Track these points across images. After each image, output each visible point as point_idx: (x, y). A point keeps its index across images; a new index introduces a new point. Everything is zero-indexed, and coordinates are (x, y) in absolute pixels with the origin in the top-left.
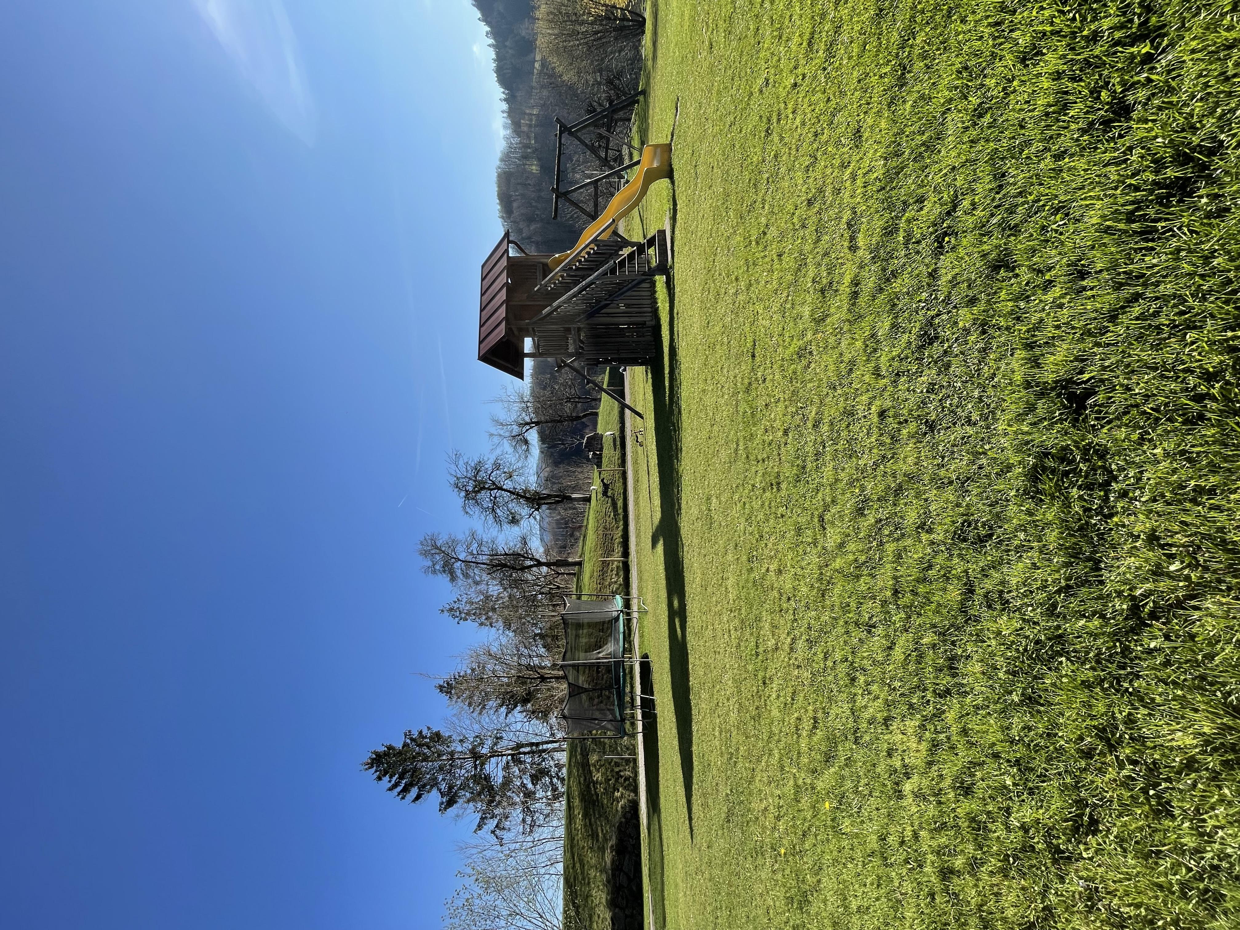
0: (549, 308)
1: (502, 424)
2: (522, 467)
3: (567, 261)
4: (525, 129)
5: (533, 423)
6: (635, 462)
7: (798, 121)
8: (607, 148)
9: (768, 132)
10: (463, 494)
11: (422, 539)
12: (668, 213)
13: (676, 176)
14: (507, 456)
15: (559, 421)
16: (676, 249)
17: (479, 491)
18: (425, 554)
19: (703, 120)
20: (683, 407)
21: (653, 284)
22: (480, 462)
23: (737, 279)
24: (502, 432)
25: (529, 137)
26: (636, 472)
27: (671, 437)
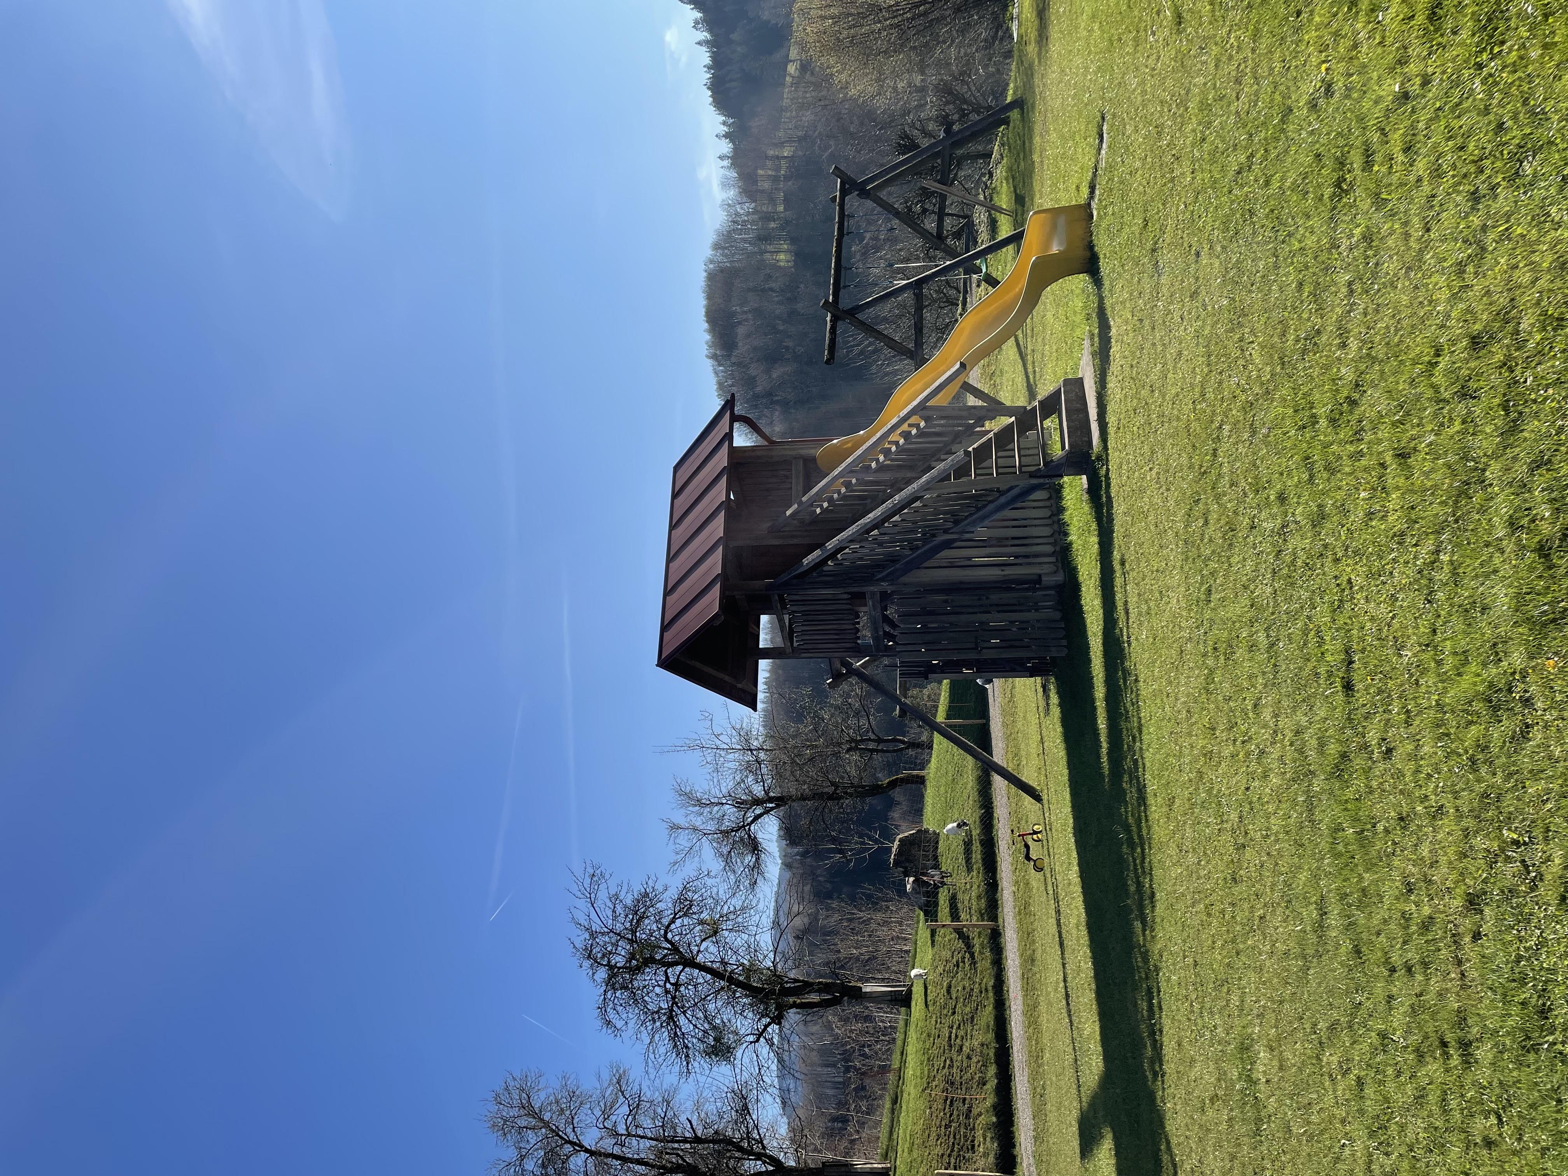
0: (817, 553)
1: (699, 803)
2: (743, 909)
3: (859, 452)
4: (766, 185)
5: (771, 800)
6: (1024, 910)
7: (1421, 166)
8: (941, 215)
9: (1341, 187)
10: (602, 974)
11: (499, 1087)
12: (1087, 343)
13: (1105, 267)
14: (709, 882)
15: (832, 797)
16: (1111, 420)
17: (638, 969)
18: (505, 1126)
19: (1168, 158)
20: (1151, 787)
21: (1057, 493)
22: (646, 894)
23: (1282, 498)
24: (698, 822)
25: (772, 200)
26: (1027, 936)
27: (1121, 861)
